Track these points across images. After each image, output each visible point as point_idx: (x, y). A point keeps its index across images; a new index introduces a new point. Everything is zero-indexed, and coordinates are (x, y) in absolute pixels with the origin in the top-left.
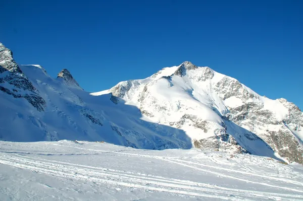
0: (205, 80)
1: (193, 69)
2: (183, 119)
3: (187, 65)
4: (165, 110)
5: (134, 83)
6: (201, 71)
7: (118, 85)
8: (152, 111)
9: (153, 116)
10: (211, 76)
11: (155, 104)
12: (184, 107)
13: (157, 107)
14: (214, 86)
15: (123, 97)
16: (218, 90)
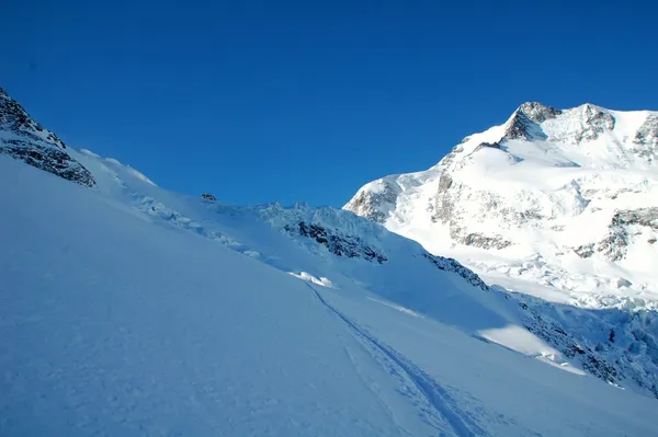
0: (596, 136)
1: (551, 117)
2: (617, 229)
3: (531, 111)
4: (539, 217)
5: (404, 183)
6: (574, 119)
7: (358, 196)
8: (499, 231)
9: (507, 244)
10: (608, 124)
11: (499, 209)
12: (597, 195)
13: (509, 216)
14: (629, 145)
15: (382, 221)
16: (644, 153)
